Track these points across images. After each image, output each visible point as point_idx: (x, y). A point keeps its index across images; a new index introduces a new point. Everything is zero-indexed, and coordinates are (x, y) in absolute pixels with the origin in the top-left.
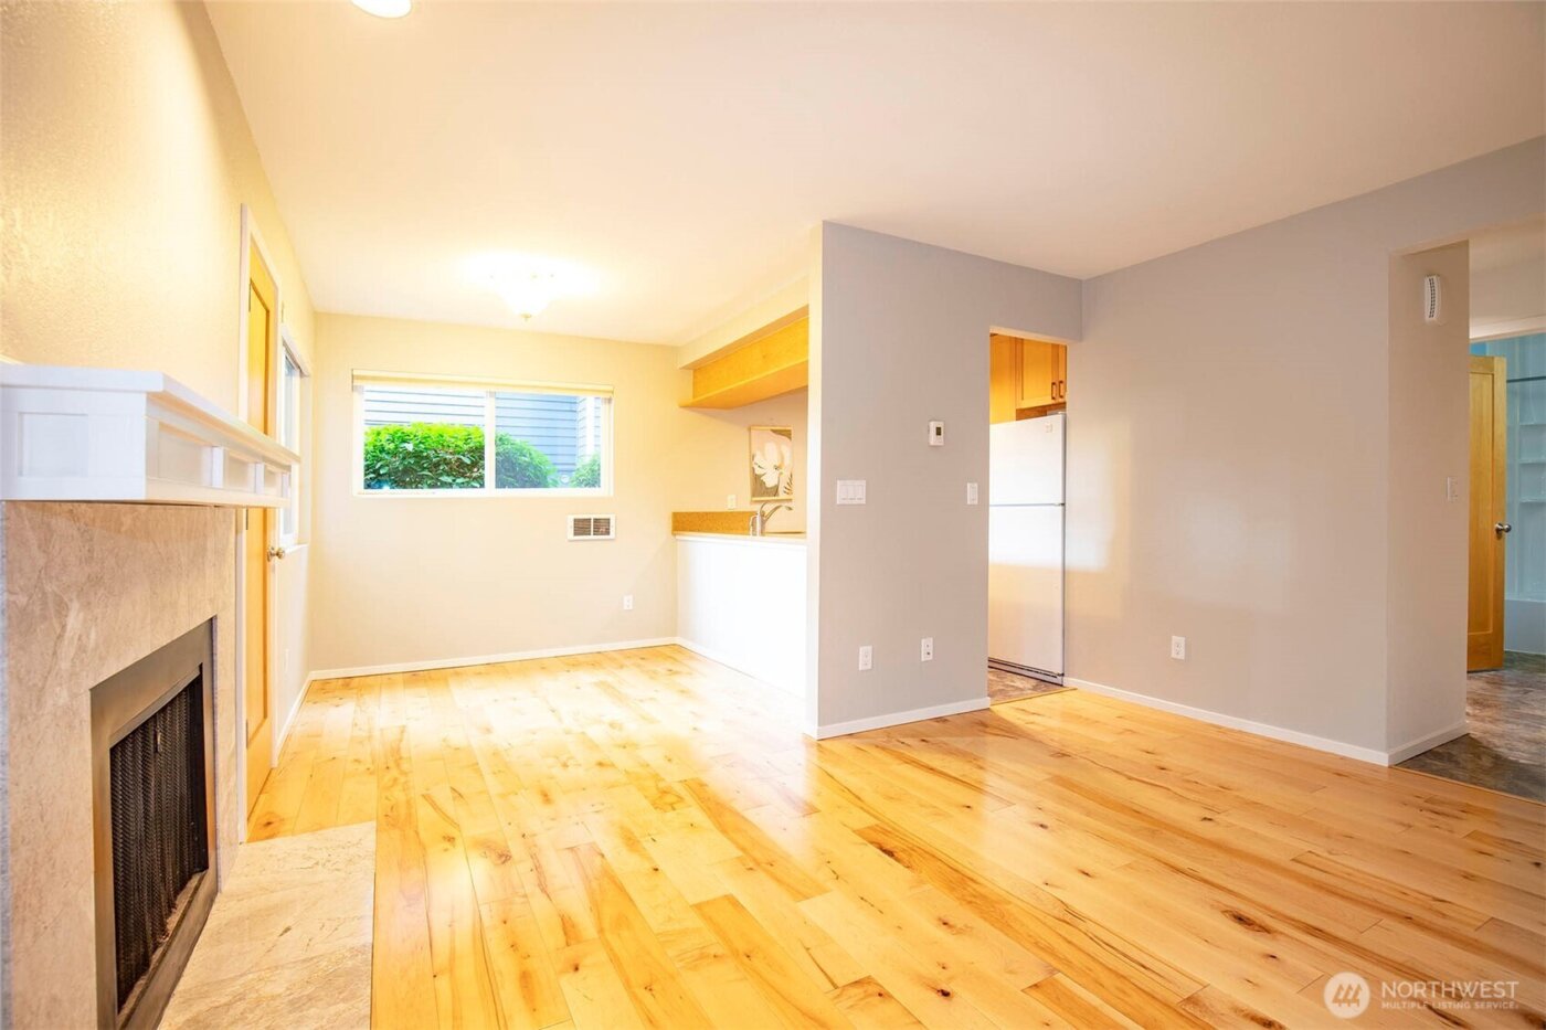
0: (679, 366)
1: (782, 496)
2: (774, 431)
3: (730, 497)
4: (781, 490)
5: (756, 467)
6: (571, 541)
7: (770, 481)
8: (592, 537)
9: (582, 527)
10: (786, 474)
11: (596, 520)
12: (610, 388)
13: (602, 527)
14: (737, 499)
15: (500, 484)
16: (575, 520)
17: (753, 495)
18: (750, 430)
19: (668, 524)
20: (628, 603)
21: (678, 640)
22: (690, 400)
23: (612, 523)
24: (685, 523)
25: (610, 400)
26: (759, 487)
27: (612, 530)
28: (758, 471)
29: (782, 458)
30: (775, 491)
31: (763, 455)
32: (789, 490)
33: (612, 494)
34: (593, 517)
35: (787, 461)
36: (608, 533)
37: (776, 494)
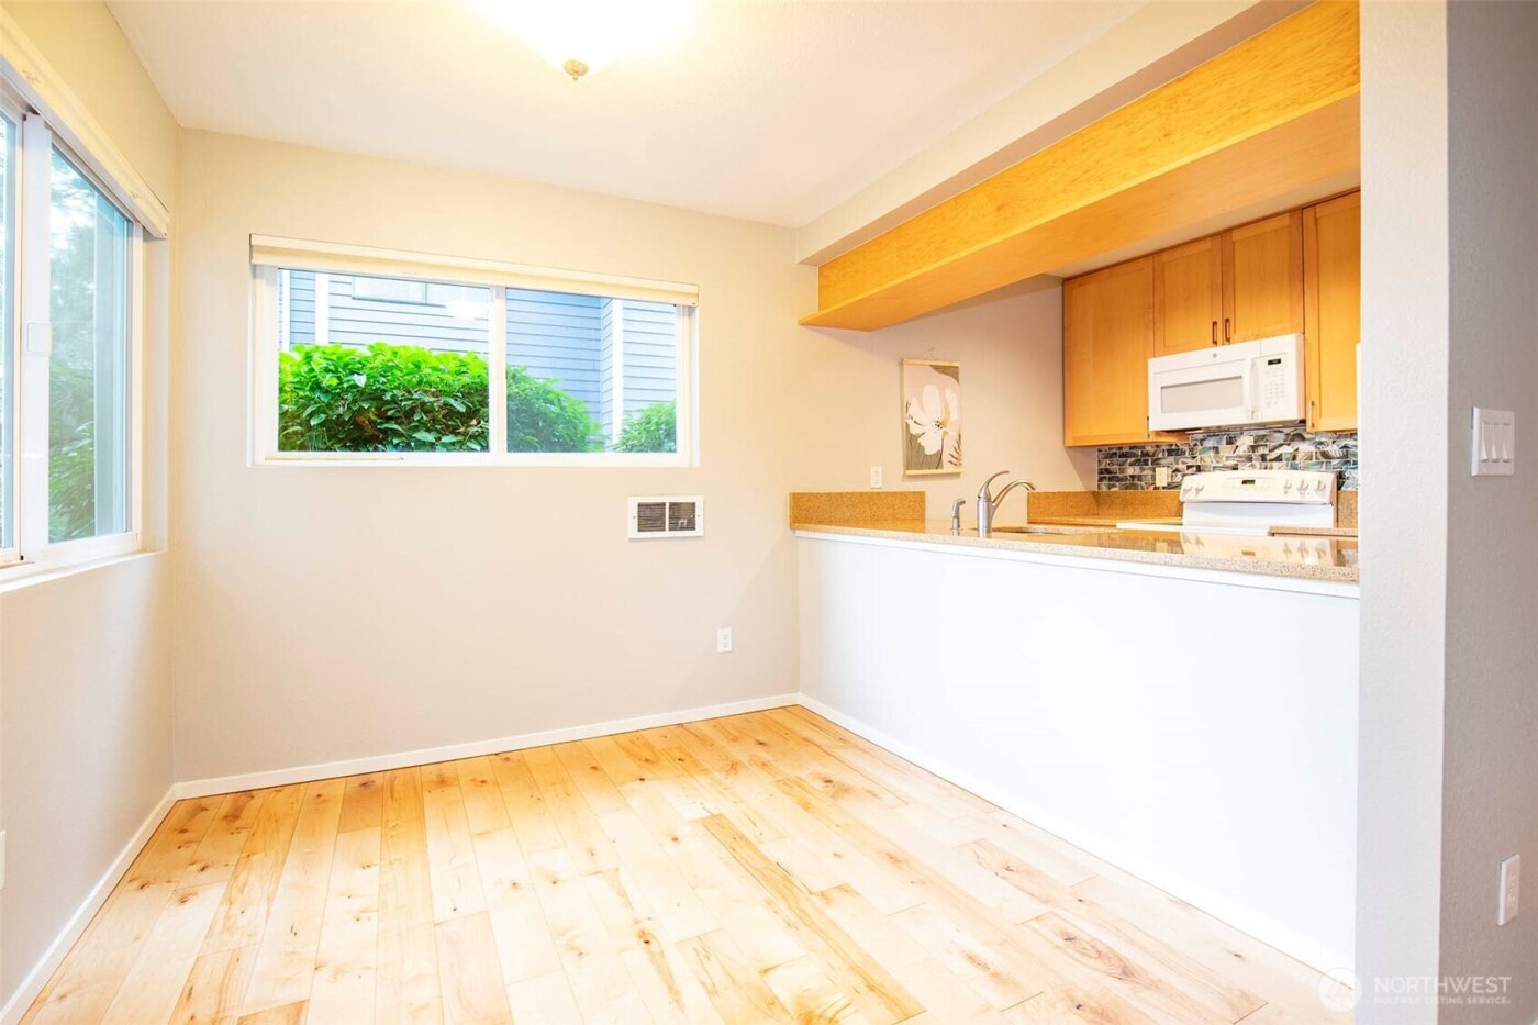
0: (800, 257)
1: (947, 468)
2: (937, 368)
3: (874, 469)
4: (946, 458)
5: (910, 422)
6: (632, 540)
7: (930, 445)
8: (667, 533)
9: (651, 517)
10: (953, 434)
11: (673, 506)
12: (694, 289)
13: (682, 517)
14: (884, 474)
15: (515, 445)
16: (640, 505)
17: (908, 467)
18: (901, 363)
19: (782, 512)
20: (724, 640)
21: (800, 698)
22: (813, 310)
23: (699, 511)
24: (810, 511)
25: (690, 310)
26: (917, 458)
27: (699, 522)
28: (914, 430)
29: (946, 408)
30: (937, 461)
31: (921, 405)
32: (956, 461)
33: (697, 464)
34: (667, 500)
35: (954, 416)
36: (691, 525)
37: (939, 465)
